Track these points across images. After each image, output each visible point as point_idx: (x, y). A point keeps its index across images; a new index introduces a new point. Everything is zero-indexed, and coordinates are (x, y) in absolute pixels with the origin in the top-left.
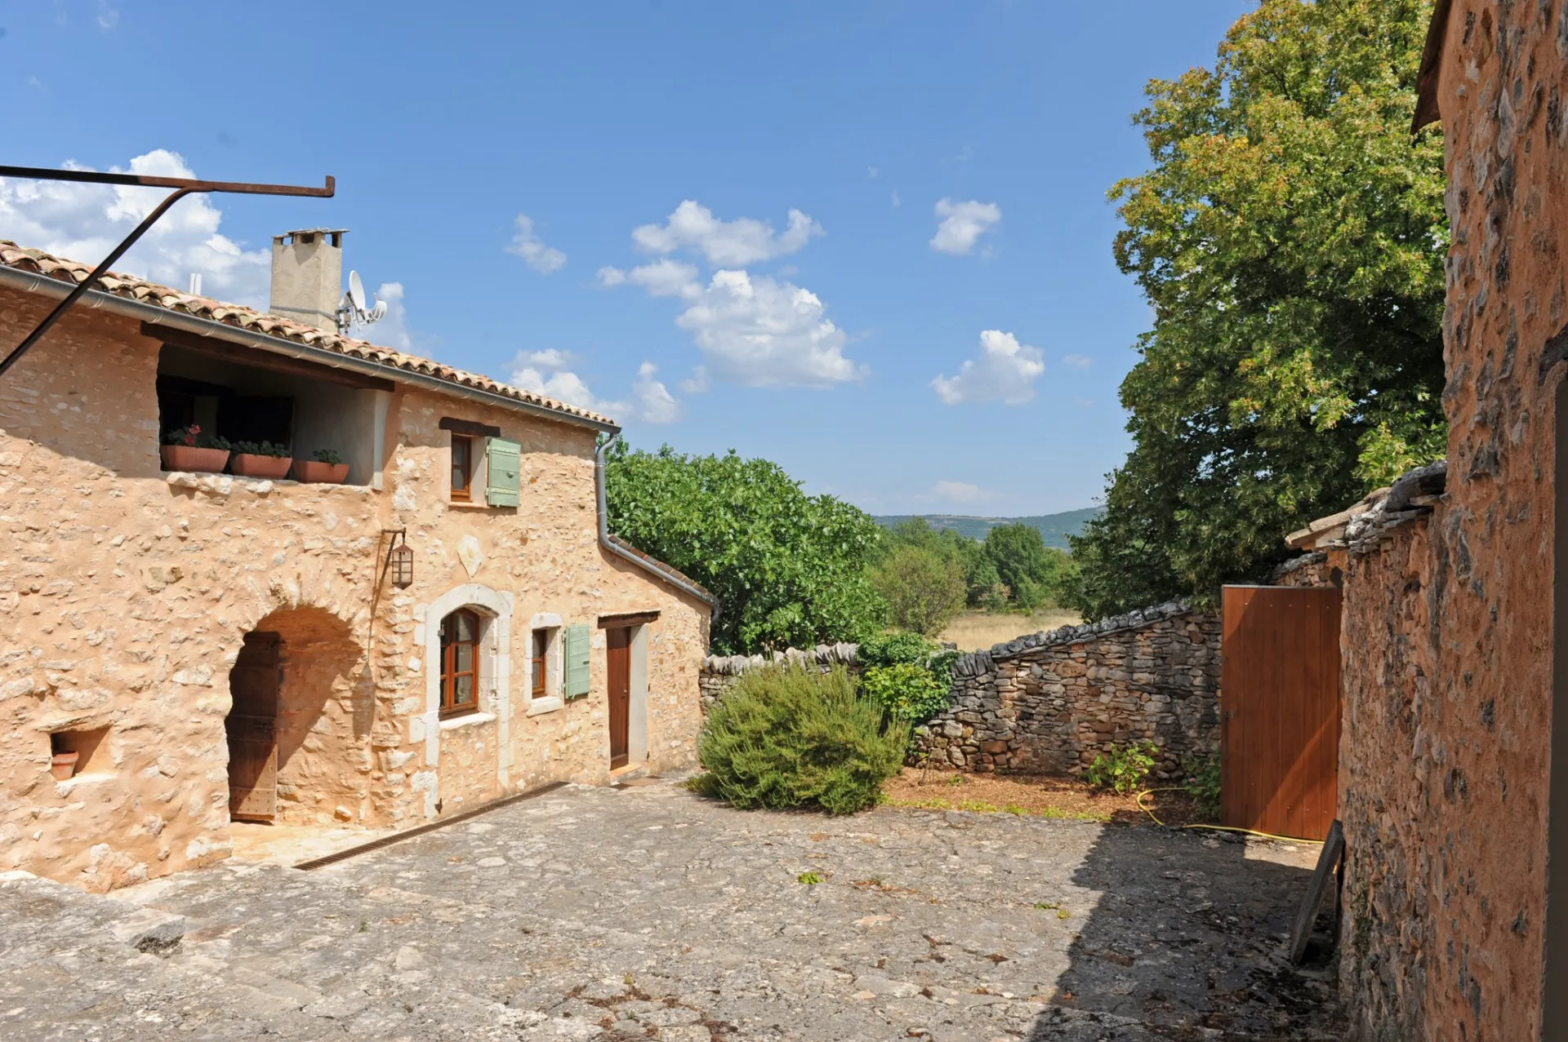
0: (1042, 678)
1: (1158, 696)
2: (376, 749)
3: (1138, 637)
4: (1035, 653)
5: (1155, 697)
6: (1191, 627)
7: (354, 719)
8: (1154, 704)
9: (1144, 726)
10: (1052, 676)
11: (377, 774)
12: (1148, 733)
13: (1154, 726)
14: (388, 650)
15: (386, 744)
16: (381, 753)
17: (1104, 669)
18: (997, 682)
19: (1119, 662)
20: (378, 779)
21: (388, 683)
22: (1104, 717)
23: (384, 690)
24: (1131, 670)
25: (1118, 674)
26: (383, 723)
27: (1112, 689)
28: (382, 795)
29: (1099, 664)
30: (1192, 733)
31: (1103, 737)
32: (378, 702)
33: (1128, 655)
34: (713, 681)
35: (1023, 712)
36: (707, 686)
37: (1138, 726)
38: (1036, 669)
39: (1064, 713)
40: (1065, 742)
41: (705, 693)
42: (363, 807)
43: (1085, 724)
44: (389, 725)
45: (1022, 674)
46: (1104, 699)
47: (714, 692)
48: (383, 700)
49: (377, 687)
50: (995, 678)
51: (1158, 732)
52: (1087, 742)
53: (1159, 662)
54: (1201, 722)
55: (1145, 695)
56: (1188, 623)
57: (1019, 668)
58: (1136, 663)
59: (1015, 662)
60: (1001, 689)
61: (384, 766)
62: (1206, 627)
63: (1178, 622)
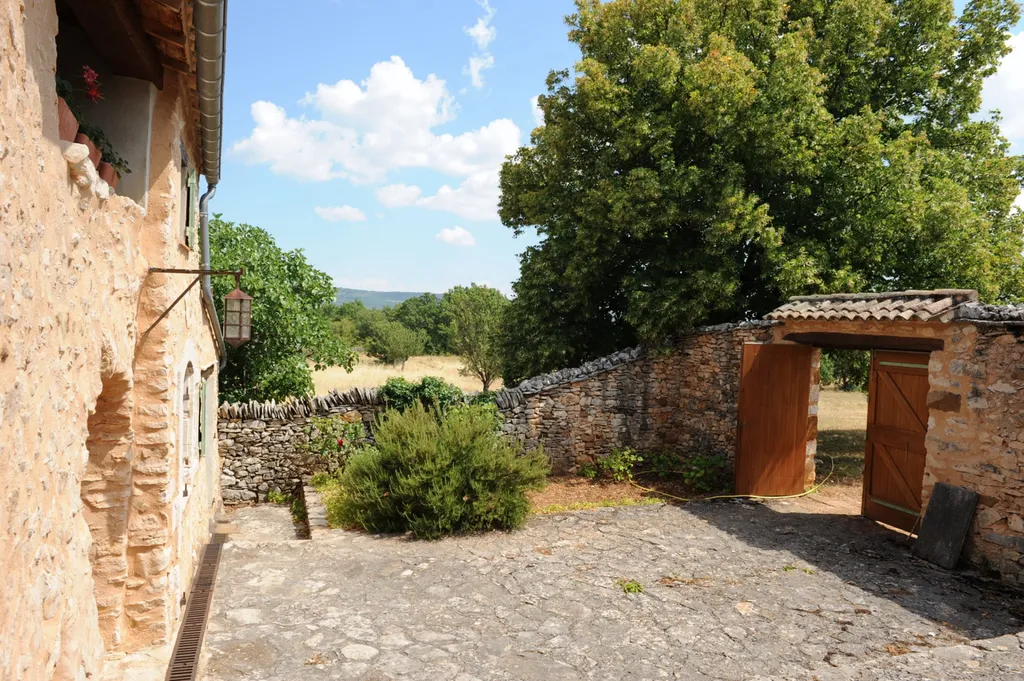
0: (554, 407)
1: (619, 415)
2: (133, 551)
3: (610, 376)
4: (550, 390)
5: (617, 415)
6: (637, 369)
7: (110, 518)
8: (616, 420)
9: (611, 435)
10: (559, 405)
11: (133, 582)
12: (613, 440)
13: (617, 434)
14: (153, 424)
15: (150, 542)
16: (142, 555)
17: (590, 398)
18: (527, 411)
19: (598, 393)
20: (137, 588)
21: (153, 465)
22: (589, 431)
23: (148, 475)
24: (605, 398)
25: (598, 401)
26: (145, 517)
27: (594, 412)
28: (146, 606)
29: (587, 395)
30: (635, 437)
31: (589, 445)
32: (138, 492)
33: (603, 388)
34: (232, 425)
35: (542, 432)
36: (226, 430)
37: (609, 435)
38: (551, 402)
39: (566, 430)
40: (567, 451)
41: (223, 436)
42: (118, 627)
43: (579, 437)
44: (156, 518)
45: (542, 405)
46: (590, 419)
47: (234, 435)
48: (145, 487)
49: (136, 472)
50: (525, 408)
51: (619, 439)
52: (579, 449)
53: (620, 392)
54: (641, 429)
55: (612, 415)
56: (635, 366)
57: (541, 401)
58: (607, 393)
59: (538, 396)
60: (529, 417)
61: (147, 570)
62: (645, 368)
63: (631, 366)
